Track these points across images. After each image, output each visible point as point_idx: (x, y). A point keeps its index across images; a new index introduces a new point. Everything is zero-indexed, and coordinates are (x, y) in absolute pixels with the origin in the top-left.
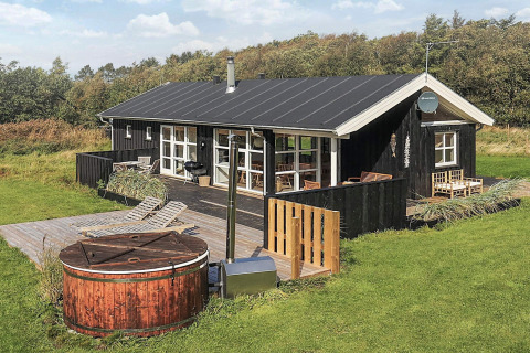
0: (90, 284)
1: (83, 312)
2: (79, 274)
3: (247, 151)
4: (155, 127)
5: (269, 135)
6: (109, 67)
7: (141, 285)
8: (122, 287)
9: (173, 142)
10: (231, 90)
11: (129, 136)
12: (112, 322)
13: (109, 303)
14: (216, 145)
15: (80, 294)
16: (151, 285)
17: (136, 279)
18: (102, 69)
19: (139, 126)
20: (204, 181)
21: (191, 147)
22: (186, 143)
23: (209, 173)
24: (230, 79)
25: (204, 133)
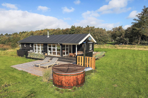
0: (67, 77)
1: (64, 83)
2: (63, 75)
3: (56, 48)
4: (32, 44)
5: (61, 45)
6: (7, 34)
7: (79, 76)
8: (75, 77)
9: (37, 47)
10: (48, 37)
11: (25, 46)
12: (73, 85)
13: (72, 80)
14: (48, 47)
15: (64, 79)
16: (80, 75)
17: (78, 74)
18: (5, 35)
19: (28, 44)
20: (46, 54)
21: (41, 48)
22: (40, 47)
23: (47, 53)
24: (48, 35)
25: (45, 45)
